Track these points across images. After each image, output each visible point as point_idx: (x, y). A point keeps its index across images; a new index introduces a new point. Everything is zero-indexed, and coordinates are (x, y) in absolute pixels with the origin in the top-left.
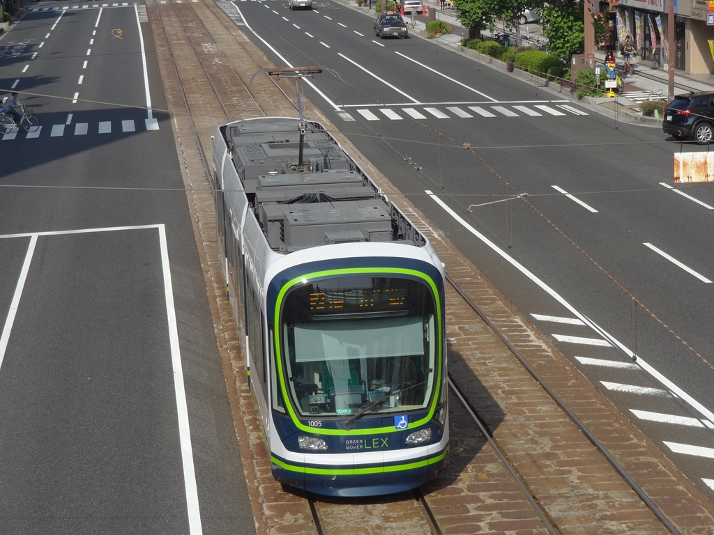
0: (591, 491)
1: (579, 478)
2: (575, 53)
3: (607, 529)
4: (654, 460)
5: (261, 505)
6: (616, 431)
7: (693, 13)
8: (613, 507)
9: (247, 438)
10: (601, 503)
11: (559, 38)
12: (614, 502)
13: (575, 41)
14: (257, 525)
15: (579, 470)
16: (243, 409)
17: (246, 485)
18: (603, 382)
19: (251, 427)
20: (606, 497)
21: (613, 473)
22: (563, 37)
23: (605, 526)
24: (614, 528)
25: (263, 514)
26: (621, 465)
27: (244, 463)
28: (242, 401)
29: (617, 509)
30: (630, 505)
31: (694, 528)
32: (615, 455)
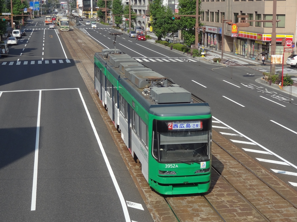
0: (224, 161)
1: (220, 157)
2: (192, 44)
3: (232, 171)
4: (241, 153)
5: (128, 163)
6: (227, 145)
7: (226, 34)
8: (232, 165)
9: (119, 145)
10: (228, 164)
11: (188, 40)
12: (232, 164)
13: (192, 41)
14: (128, 169)
15: (220, 155)
16: (116, 138)
17: (122, 158)
18: (220, 132)
19: (120, 143)
20: (229, 162)
21: (230, 156)
22: (189, 39)
23: (231, 170)
24: (234, 170)
25: (129, 166)
26: (231, 154)
27: (120, 152)
28: (115, 136)
29: (233, 165)
30: (237, 164)
31: (257, 171)
32: (229, 151)
